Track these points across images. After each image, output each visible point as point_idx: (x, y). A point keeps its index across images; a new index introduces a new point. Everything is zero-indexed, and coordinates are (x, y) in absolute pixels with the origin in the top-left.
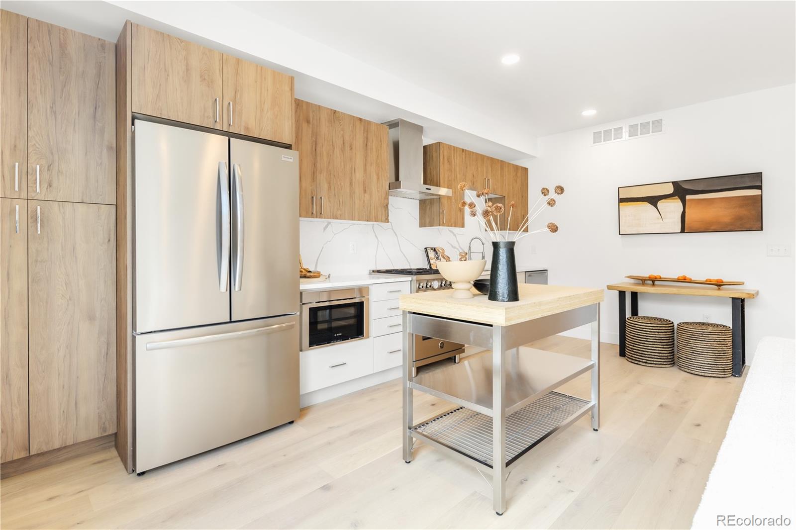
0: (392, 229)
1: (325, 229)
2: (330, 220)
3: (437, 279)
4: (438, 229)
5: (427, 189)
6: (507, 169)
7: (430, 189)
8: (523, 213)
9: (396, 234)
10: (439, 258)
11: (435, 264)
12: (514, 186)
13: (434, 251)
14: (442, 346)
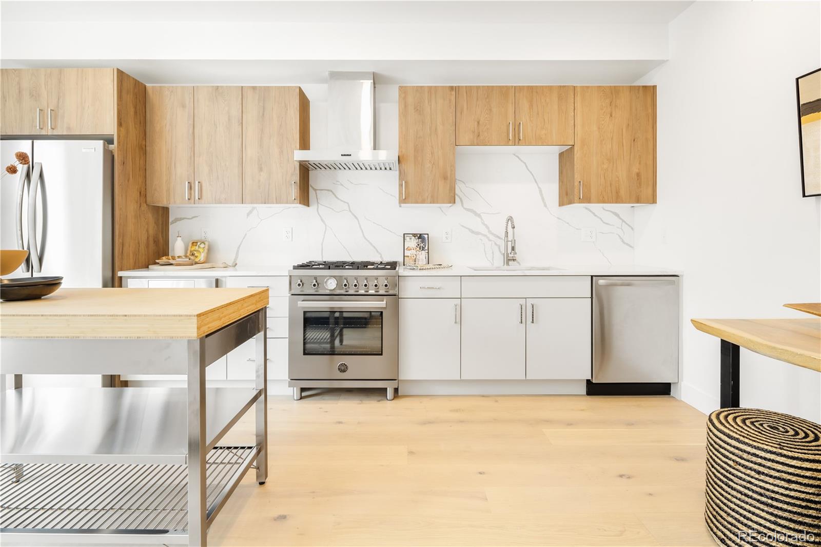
0: (350, 211)
1: (248, 215)
2: (255, 205)
3: (334, 277)
4: (440, 207)
5: (345, 155)
6: (578, 98)
7: (350, 155)
8: (635, 170)
9: (356, 218)
10: (426, 248)
11: (413, 256)
12: (603, 125)
13: (419, 238)
14: (343, 369)
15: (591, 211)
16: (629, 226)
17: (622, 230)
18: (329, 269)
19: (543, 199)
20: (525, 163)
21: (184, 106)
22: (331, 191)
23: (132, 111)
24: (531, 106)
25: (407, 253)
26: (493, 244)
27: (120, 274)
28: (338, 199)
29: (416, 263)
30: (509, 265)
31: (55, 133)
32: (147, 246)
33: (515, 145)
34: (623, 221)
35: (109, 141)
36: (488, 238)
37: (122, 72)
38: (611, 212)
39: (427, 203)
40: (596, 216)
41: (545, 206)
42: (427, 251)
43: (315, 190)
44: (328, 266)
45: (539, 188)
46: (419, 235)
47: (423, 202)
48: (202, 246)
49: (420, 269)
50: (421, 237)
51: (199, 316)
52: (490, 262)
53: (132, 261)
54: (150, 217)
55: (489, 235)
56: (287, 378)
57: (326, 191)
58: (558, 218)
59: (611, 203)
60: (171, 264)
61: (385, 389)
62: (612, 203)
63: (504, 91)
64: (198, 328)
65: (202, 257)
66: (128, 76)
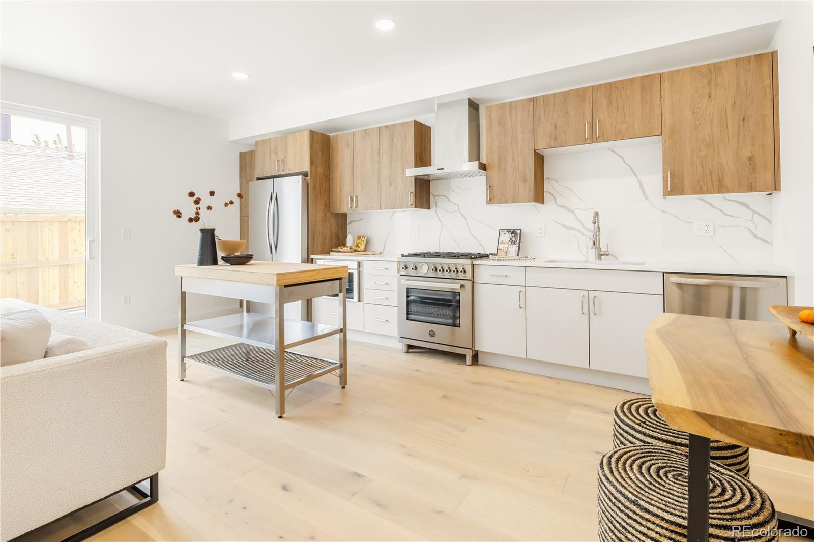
0: (460, 212)
1: (391, 217)
5: (439, 169)
6: (666, 85)
7: (443, 169)
8: (746, 152)
9: (464, 217)
10: (518, 242)
11: (505, 249)
12: (698, 108)
13: (512, 234)
14: (432, 334)
15: (706, 202)
16: (764, 217)
17: (753, 222)
18: (424, 257)
19: (644, 192)
20: (622, 157)
21: (348, 146)
22: (446, 196)
23: (320, 154)
24: (610, 103)
25: (501, 246)
26: (588, 238)
27: (312, 256)
28: (451, 202)
29: (507, 255)
30: (601, 259)
31: (285, 173)
32: (331, 239)
33: (593, 143)
34: (754, 212)
35: (305, 175)
36: (582, 233)
37: (313, 131)
38: (736, 202)
39: (510, 203)
40: (714, 207)
41: (647, 198)
42: (518, 245)
43: (434, 196)
44: (423, 255)
45: (639, 181)
46: (512, 231)
47: (506, 202)
48: (363, 239)
49: (498, 260)
50: (514, 232)
51: (278, 274)
52: (584, 256)
53: (320, 249)
54: (333, 221)
55: (583, 230)
56: (397, 336)
57: (442, 197)
58: (663, 211)
59: (711, 193)
60: (340, 252)
61: (465, 356)
62: (714, 193)
63: (581, 94)
64: (277, 281)
65: (362, 247)
66: (317, 133)
